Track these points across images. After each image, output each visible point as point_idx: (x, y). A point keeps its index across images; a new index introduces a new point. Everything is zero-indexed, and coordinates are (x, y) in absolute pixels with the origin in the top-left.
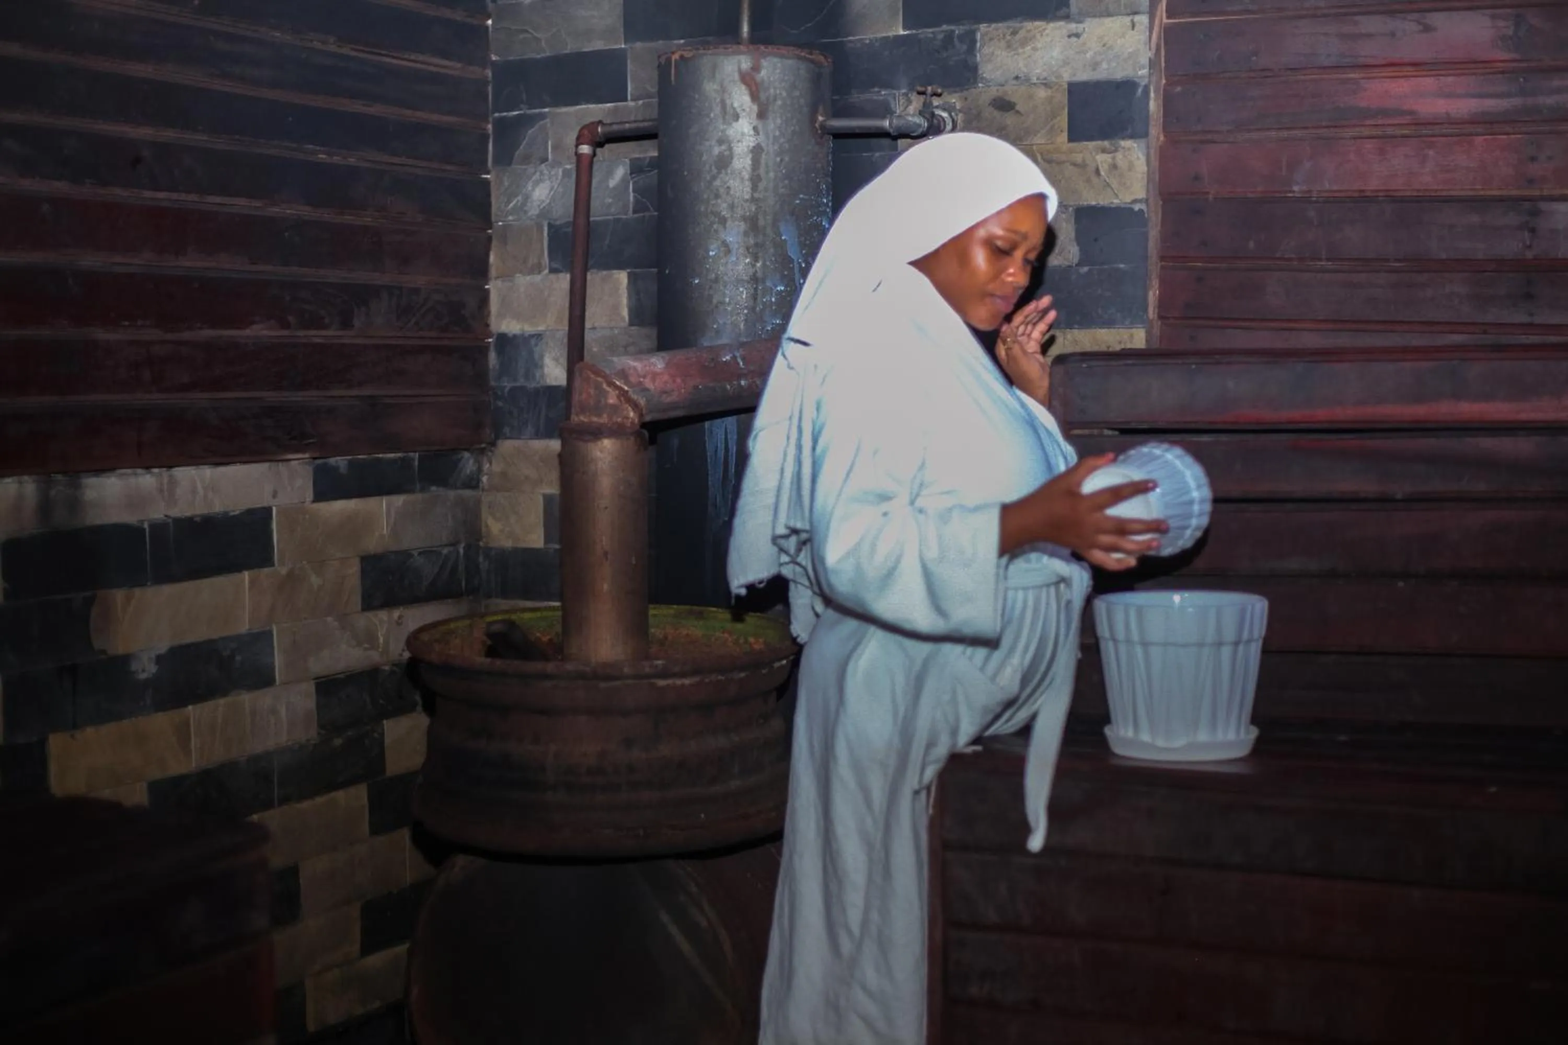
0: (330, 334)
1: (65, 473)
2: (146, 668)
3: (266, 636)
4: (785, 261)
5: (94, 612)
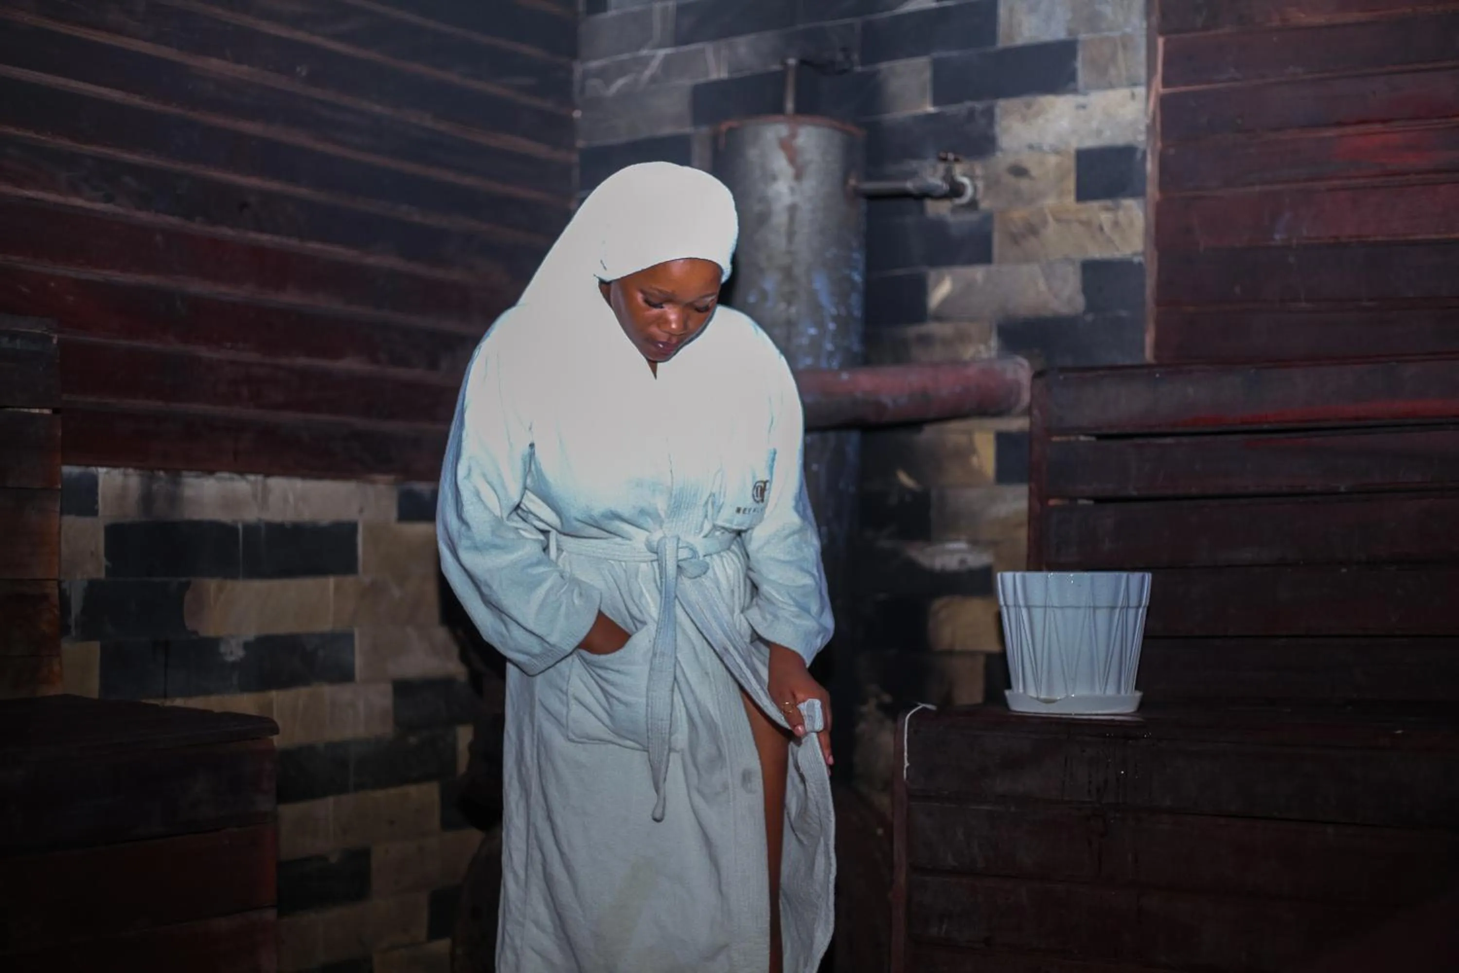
0: (416, 373)
1: (166, 470)
2: (233, 652)
3: (348, 637)
4: (816, 307)
5: (188, 597)
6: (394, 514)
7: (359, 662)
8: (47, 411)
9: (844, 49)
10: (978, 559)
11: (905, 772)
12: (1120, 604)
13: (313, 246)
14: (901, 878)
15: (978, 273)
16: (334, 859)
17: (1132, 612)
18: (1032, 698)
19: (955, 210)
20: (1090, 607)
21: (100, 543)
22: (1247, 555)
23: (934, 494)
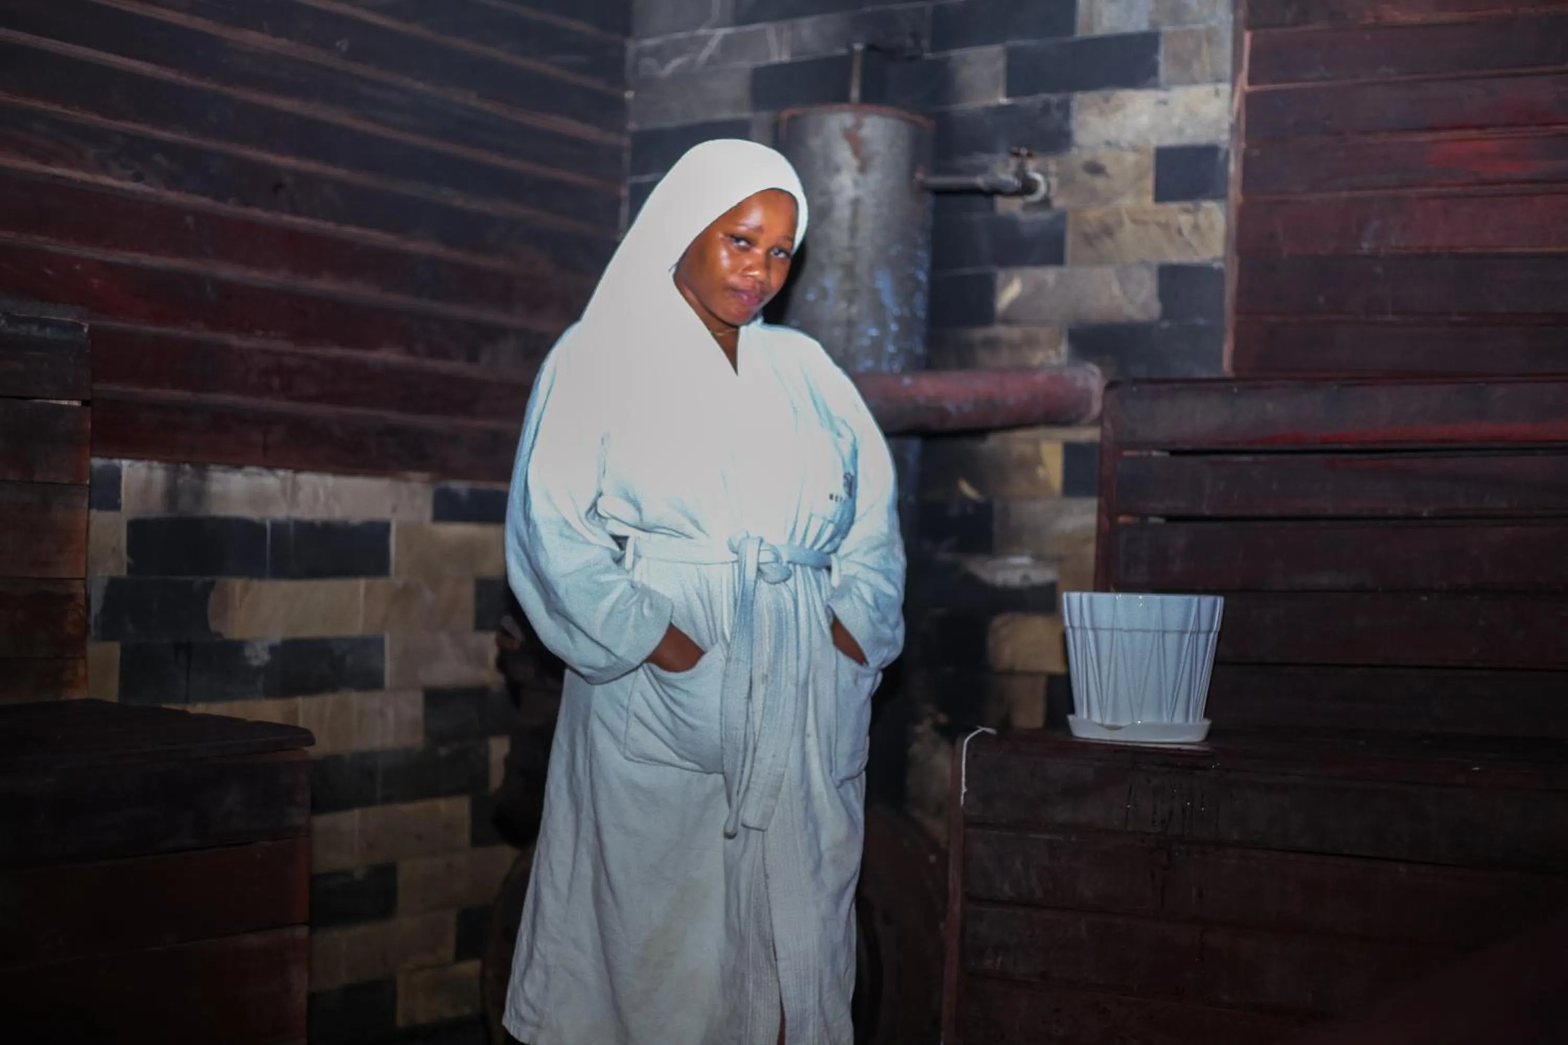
0: (456, 366)
1: (192, 464)
2: (258, 656)
3: (378, 642)
4: (878, 308)
5: (213, 597)
6: (428, 513)
7: (389, 667)
8: (76, 403)
9: (914, 35)
10: (1042, 576)
11: (962, 798)
12: (1190, 628)
13: (351, 231)
14: (956, 907)
15: (1049, 275)
16: (359, 875)
17: (1202, 637)
18: (1095, 723)
19: (1027, 207)
20: (1158, 631)
21: (123, 538)
22: (1324, 579)
23: (997, 505)
